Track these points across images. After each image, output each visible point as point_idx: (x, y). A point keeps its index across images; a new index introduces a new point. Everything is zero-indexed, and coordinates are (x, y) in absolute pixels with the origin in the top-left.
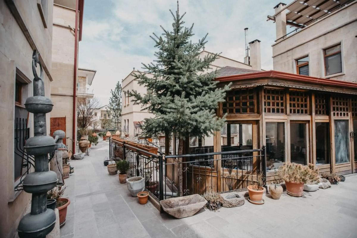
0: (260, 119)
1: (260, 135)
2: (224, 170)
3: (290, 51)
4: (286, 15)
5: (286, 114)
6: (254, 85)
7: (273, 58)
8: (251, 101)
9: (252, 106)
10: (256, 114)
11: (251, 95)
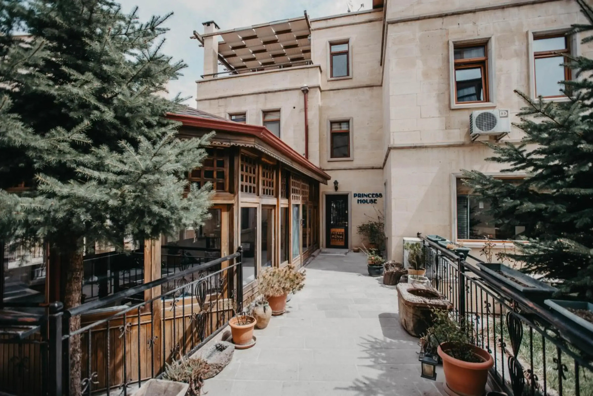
0: (234, 203)
1: (235, 229)
2: (165, 304)
3: (223, 99)
4: (219, 44)
5: (258, 195)
6: (234, 144)
7: (196, 102)
8: (221, 169)
9: (221, 179)
10: (228, 194)
11: (221, 159)
